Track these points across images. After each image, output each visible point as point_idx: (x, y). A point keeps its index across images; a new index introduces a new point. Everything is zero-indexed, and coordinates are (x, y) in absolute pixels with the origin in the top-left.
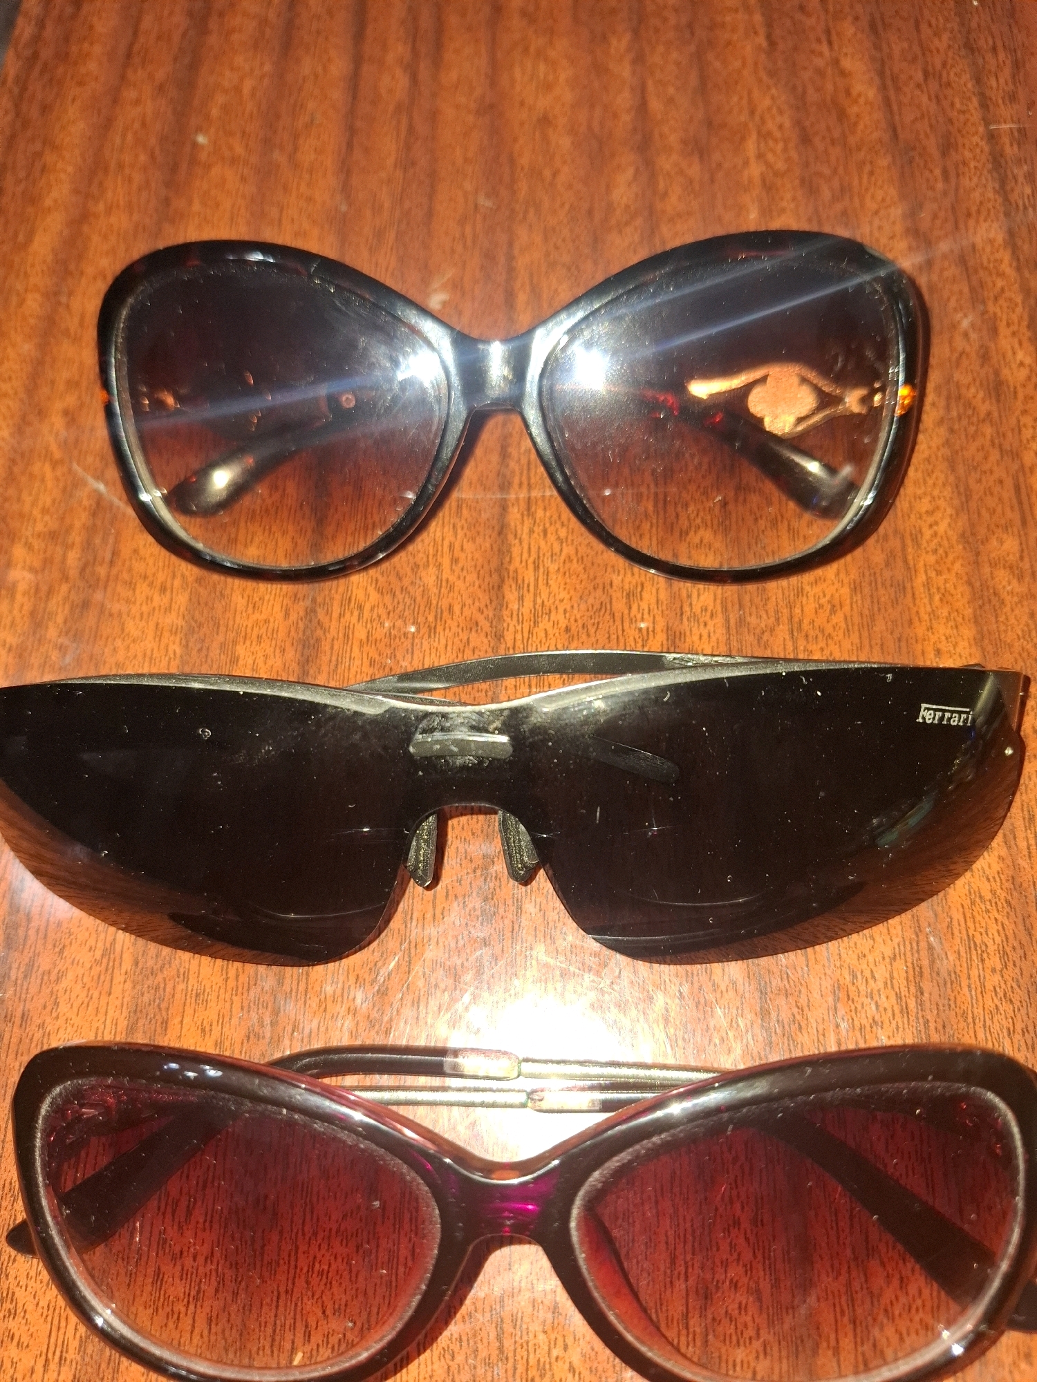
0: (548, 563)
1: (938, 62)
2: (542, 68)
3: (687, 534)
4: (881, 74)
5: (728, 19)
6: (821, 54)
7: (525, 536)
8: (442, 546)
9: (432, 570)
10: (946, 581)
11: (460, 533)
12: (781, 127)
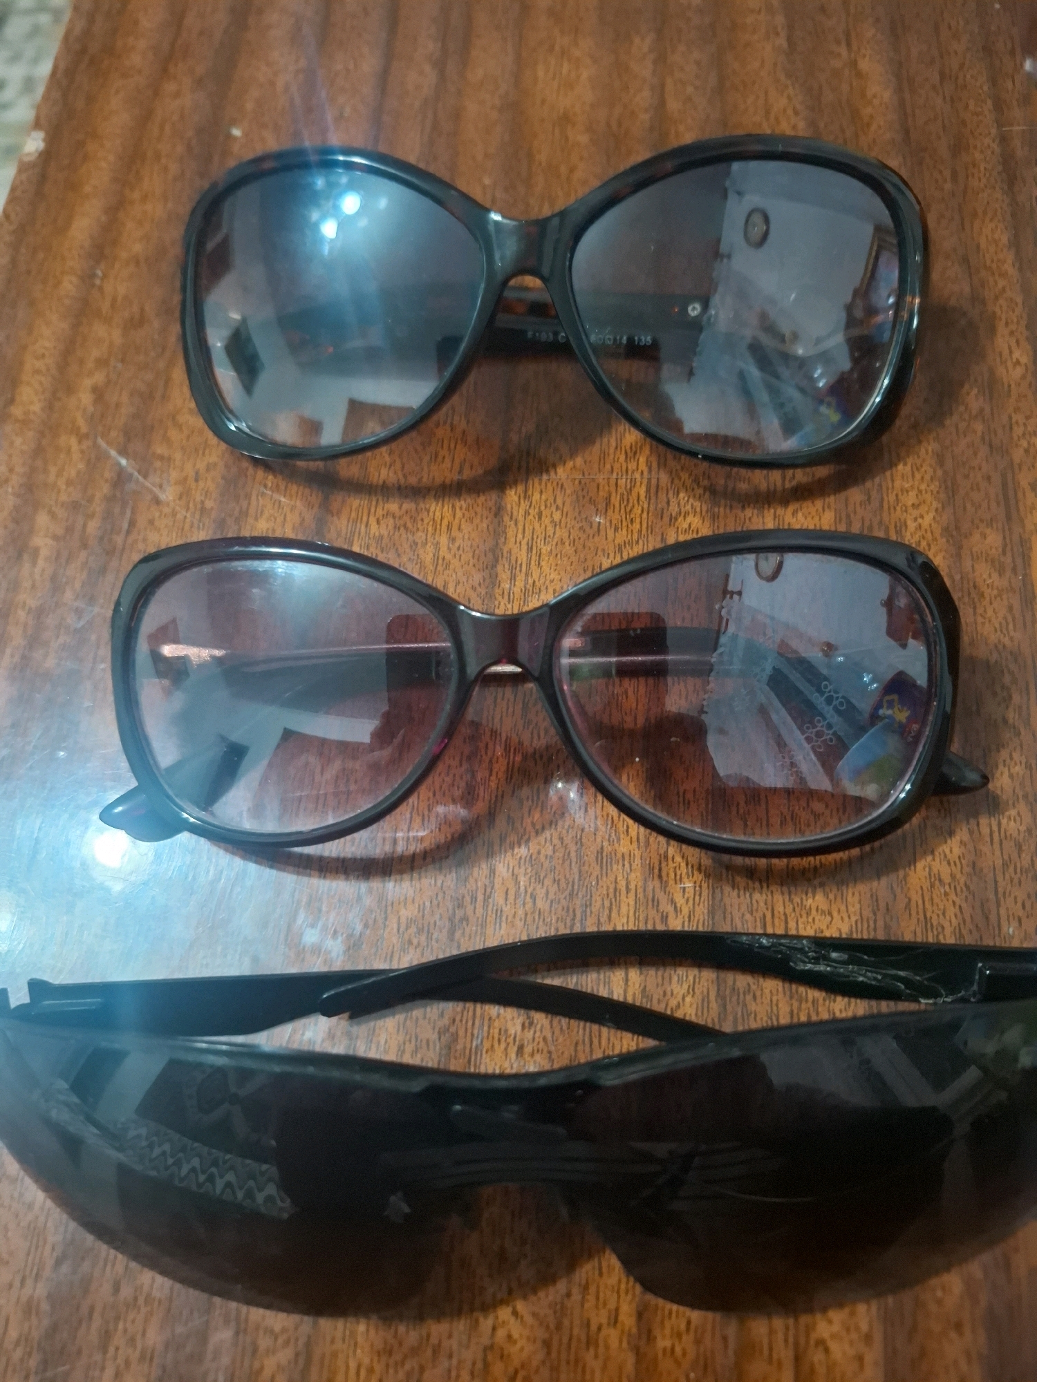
0: (541, 544)
1: (955, 64)
2: (566, 67)
3: (676, 519)
4: (898, 76)
6: (839, 55)
7: (521, 518)
8: (441, 525)
9: (430, 548)
11: (459, 514)
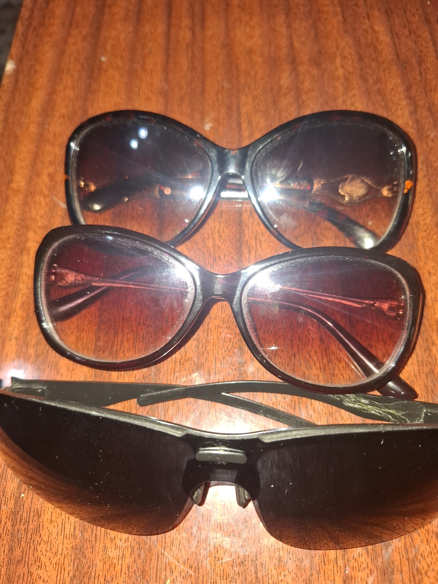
0: (260, 236)
1: (414, 26)
4: (391, 32)
5: (326, 9)
6: (365, 24)
8: (215, 230)
9: (211, 241)
10: (431, 243)
11: (222, 225)
12: (350, 54)
